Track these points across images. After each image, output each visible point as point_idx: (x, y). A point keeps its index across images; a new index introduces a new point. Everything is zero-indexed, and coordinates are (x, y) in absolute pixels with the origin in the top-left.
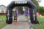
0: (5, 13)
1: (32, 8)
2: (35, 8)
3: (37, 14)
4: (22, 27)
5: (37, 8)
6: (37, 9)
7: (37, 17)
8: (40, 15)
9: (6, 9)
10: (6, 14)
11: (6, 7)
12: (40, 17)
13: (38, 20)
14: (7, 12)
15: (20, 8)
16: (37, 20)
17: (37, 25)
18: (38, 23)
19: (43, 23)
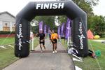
0: (11, 30)
1: (76, 19)
2: (84, 19)
3: (89, 33)
4: (53, 66)
5: (88, 18)
6: (88, 22)
7: (89, 40)
8: (94, 35)
9: (15, 20)
10: (13, 33)
11: (14, 17)
12: (95, 41)
13: (91, 47)
14: (17, 28)
15: (49, 20)
16: (89, 49)
17: (89, 59)
18: (90, 55)
19: (102, 56)
